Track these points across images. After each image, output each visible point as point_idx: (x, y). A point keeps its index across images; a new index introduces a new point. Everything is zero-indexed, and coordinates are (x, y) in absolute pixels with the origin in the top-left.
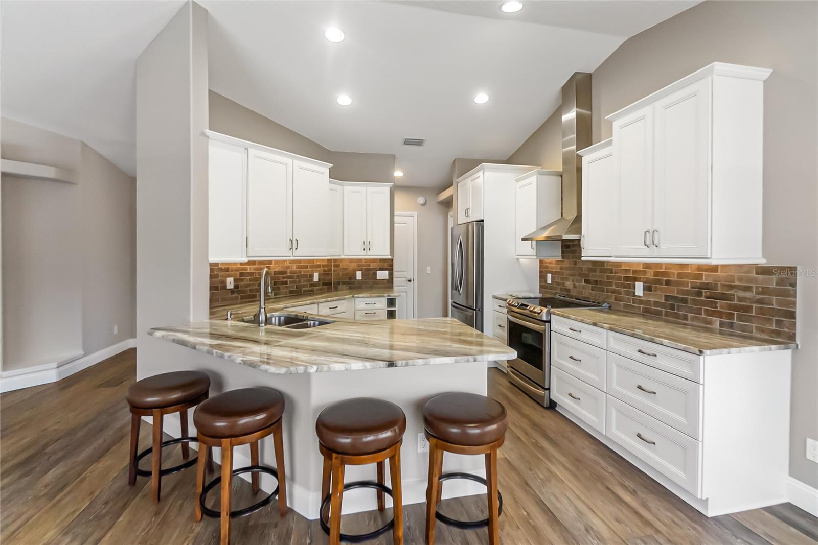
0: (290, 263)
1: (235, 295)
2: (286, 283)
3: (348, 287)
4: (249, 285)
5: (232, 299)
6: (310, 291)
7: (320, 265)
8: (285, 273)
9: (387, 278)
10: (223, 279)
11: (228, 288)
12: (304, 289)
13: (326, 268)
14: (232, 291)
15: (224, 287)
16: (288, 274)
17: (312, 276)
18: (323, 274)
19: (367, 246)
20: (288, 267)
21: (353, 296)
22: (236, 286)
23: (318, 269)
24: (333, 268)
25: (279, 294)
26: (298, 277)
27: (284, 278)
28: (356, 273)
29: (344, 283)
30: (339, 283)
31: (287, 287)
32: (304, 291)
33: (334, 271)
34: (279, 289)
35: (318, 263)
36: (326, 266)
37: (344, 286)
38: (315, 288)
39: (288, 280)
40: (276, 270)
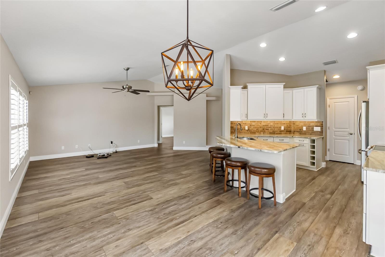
0: (270, 122)
1: (248, 132)
2: (268, 129)
3: (299, 133)
4: (253, 129)
5: (247, 133)
6: (280, 133)
7: (285, 123)
8: (268, 126)
9: (320, 131)
10: (244, 126)
11: (246, 129)
12: (276, 132)
13: (288, 125)
14: (247, 131)
15: (245, 129)
16: (269, 126)
17: (280, 128)
18: (287, 127)
19: (304, 115)
20: (269, 124)
21: (292, 137)
22: (249, 129)
23: (284, 125)
24: (292, 125)
25: (265, 133)
26: (273, 127)
27: (267, 127)
28: (303, 128)
29: (297, 132)
30: (295, 132)
31: (269, 131)
32: (277, 133)
33: (293, 126)
34: (265, 131)
35: (284, 123)
36: (289, 124)
37: (297, 133)
38: (282, 132)
39: (269, 129)
40: (264, 124)
